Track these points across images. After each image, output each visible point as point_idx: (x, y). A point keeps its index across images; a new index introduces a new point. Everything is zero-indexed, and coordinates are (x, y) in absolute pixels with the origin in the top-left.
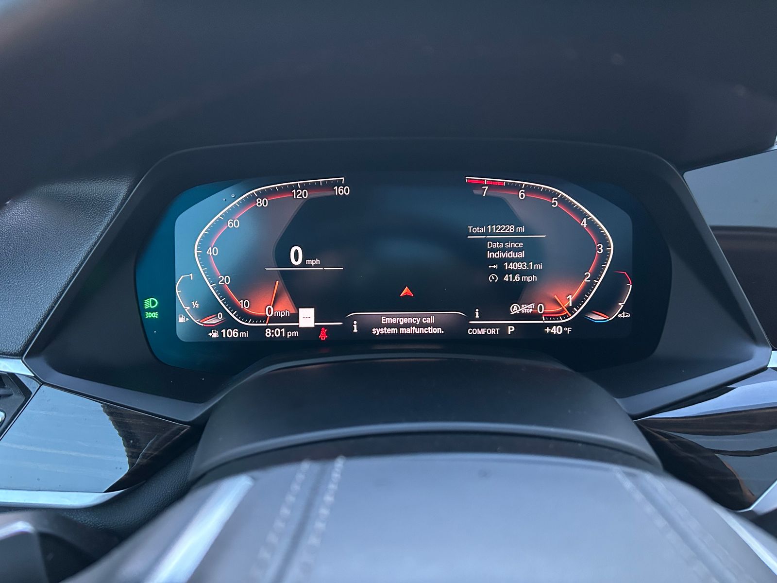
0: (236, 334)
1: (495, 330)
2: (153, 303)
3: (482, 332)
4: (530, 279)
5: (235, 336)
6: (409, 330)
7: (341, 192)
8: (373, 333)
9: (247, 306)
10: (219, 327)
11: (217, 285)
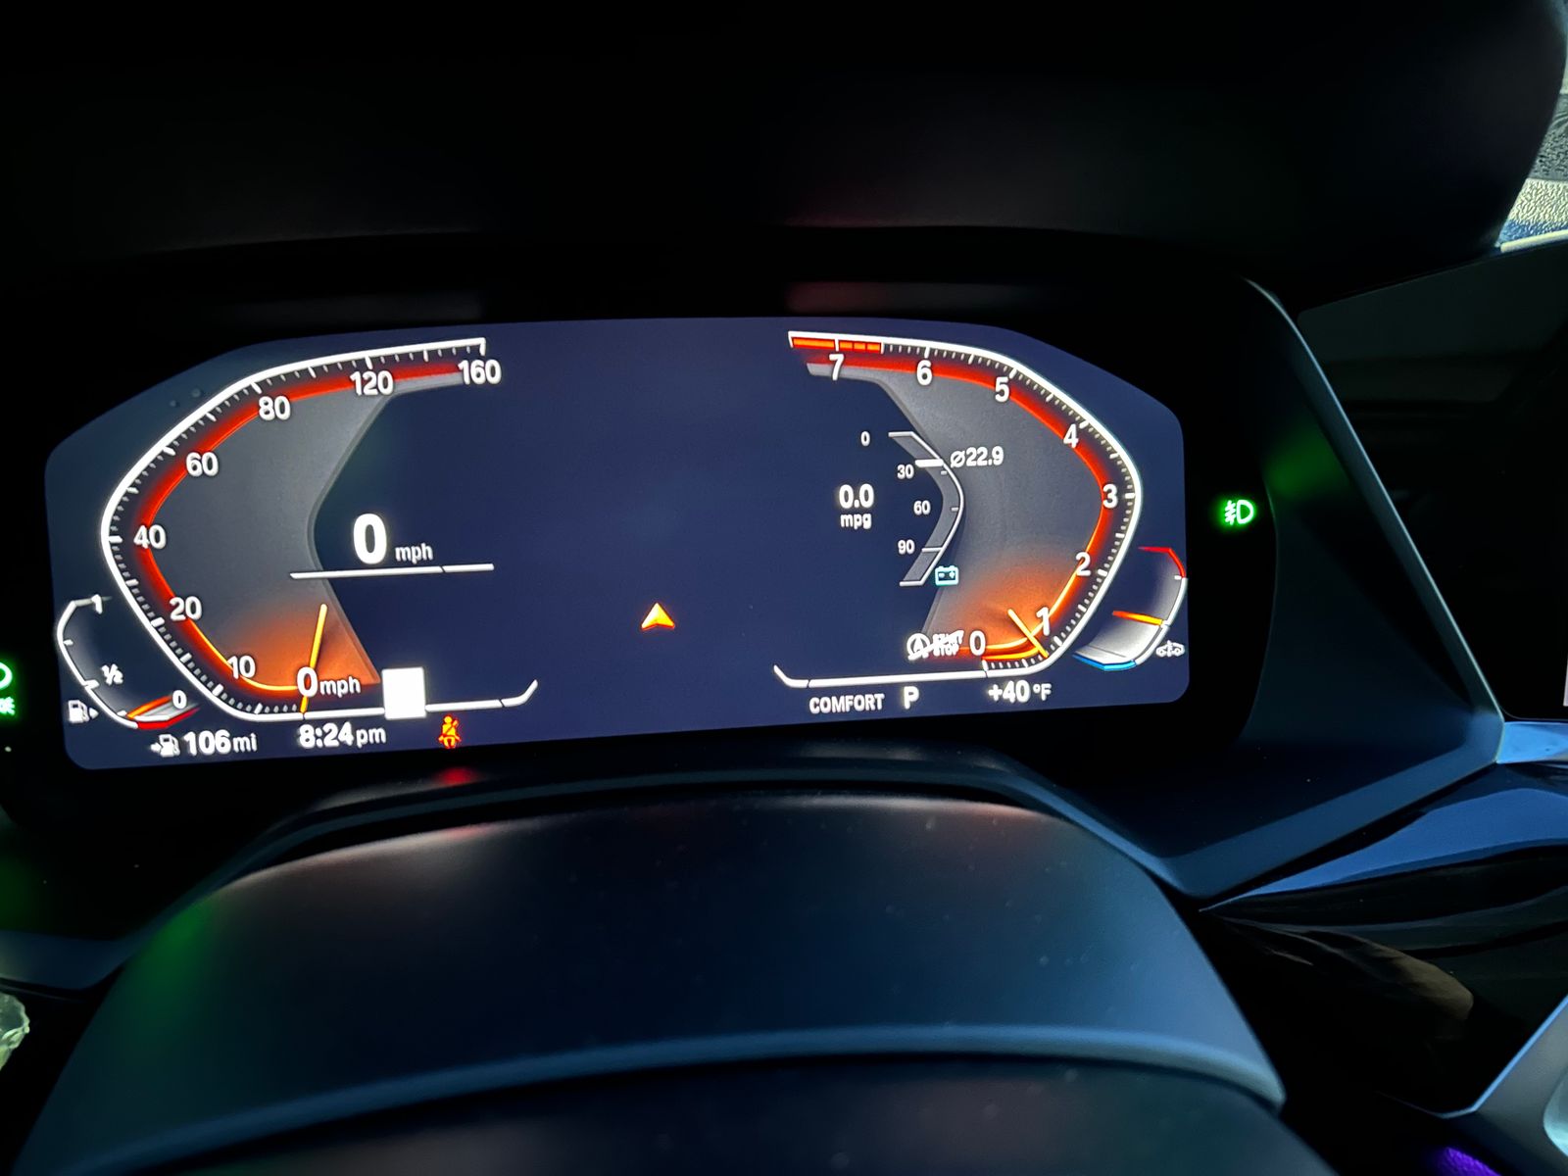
0: (223, 744)
1: (873, 701)
3: (842, 705)
5: (221, 750)
10: (177, 727)
11: (168, 623)
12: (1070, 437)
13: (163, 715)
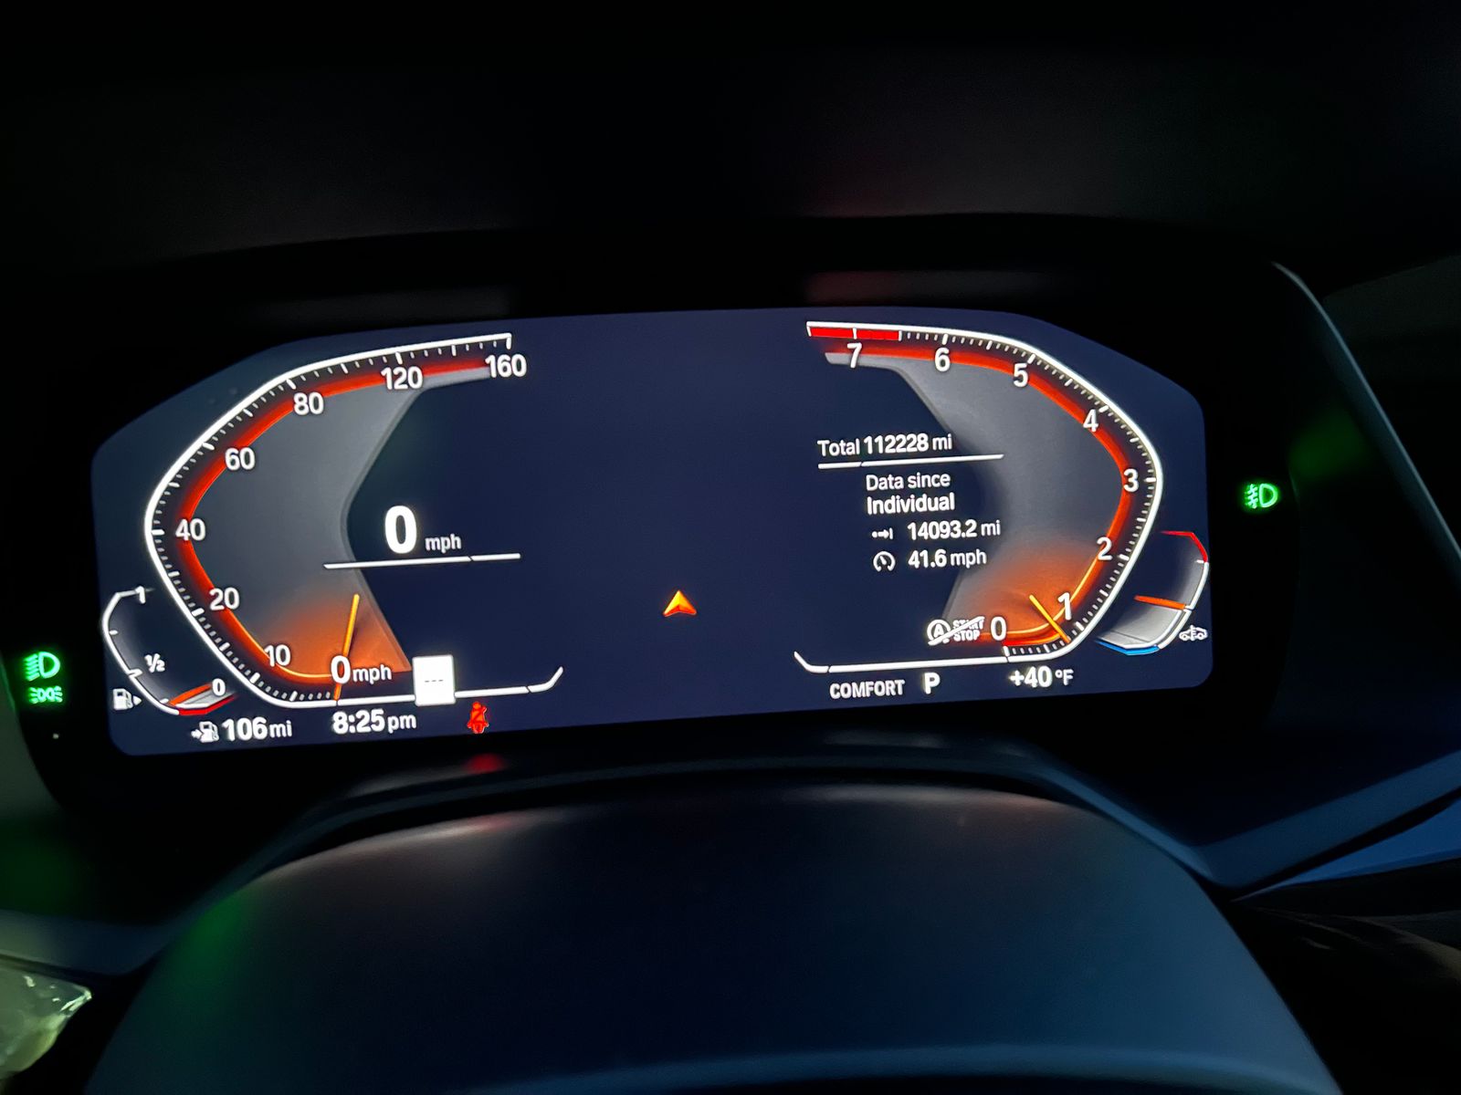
0: (260, 731)
1: (893, 686)
2: (48, 664)
3: (863, 690)
4: (971, 559)
5: (258, 735)
7: (505, 369)
9: (283, 659)
10: (216, 714)
11: (208, 613)
12: (1090, 422)
13: (201, 702)
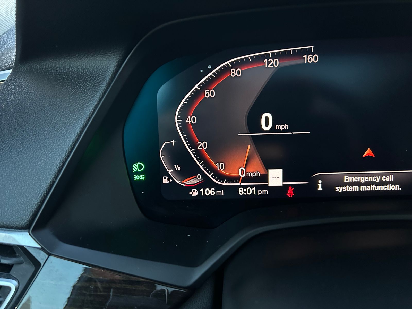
0: (213, 193)
2: (140, 167)
5: (212, 195)
6: (369, 188)
7: (310, 60)
8: (336, 190)
9: (222, 168)
10: (198, 186)
11: (196, 150)
13: (193, 182)
